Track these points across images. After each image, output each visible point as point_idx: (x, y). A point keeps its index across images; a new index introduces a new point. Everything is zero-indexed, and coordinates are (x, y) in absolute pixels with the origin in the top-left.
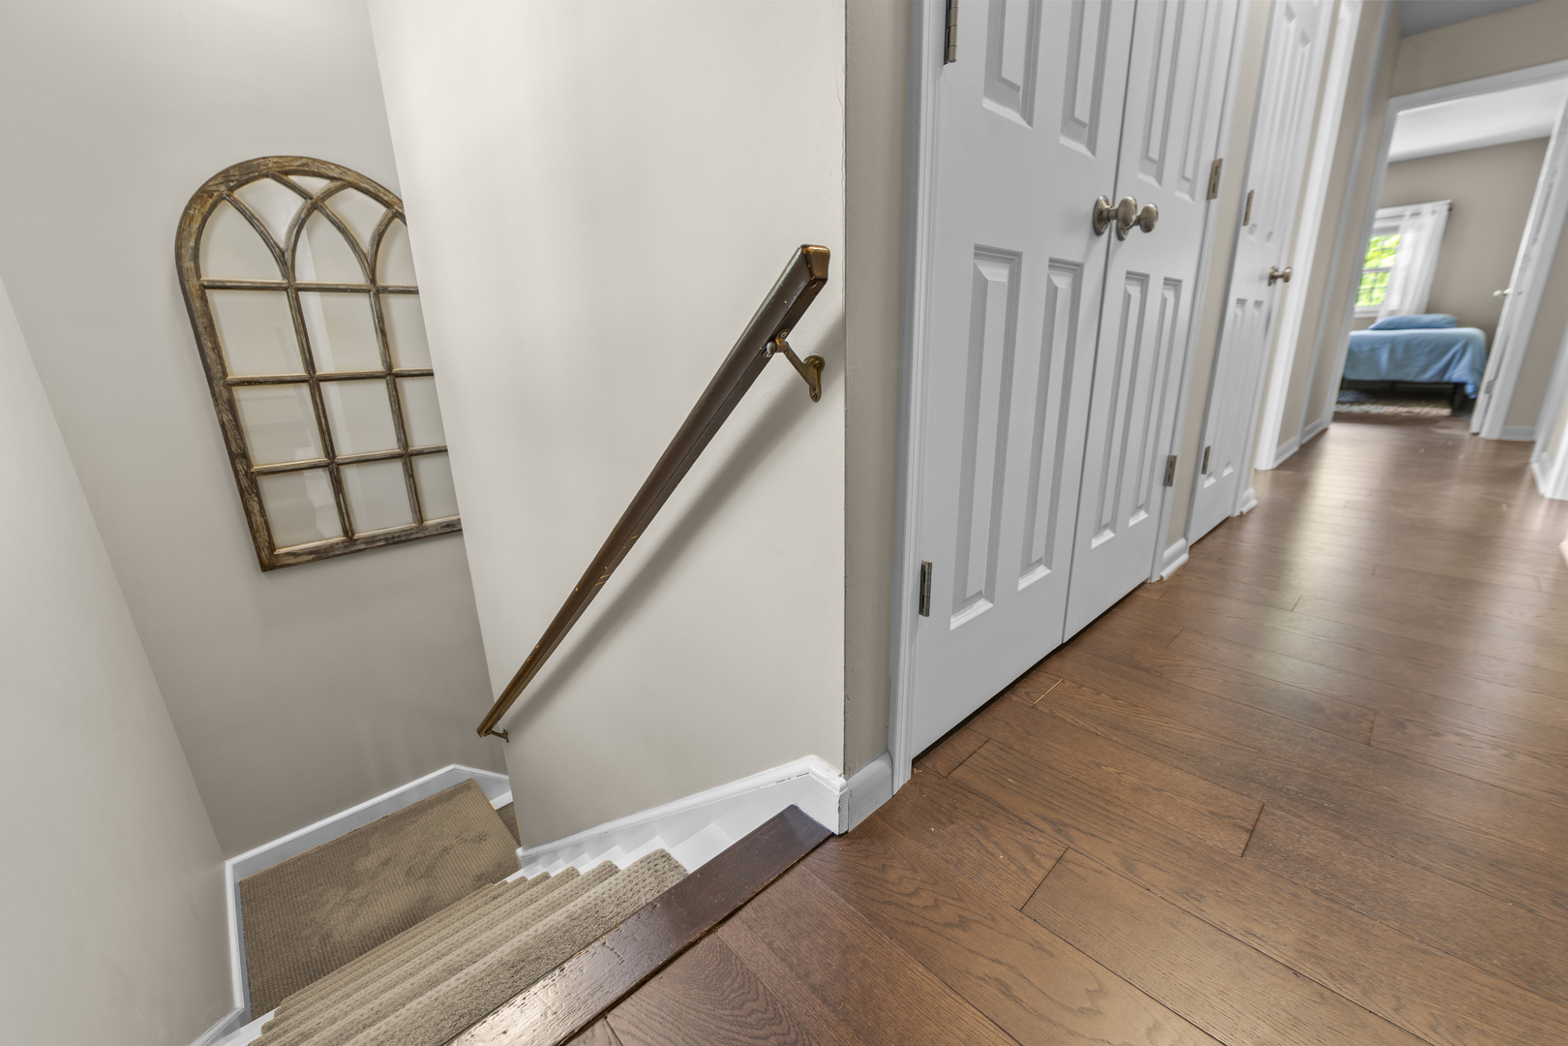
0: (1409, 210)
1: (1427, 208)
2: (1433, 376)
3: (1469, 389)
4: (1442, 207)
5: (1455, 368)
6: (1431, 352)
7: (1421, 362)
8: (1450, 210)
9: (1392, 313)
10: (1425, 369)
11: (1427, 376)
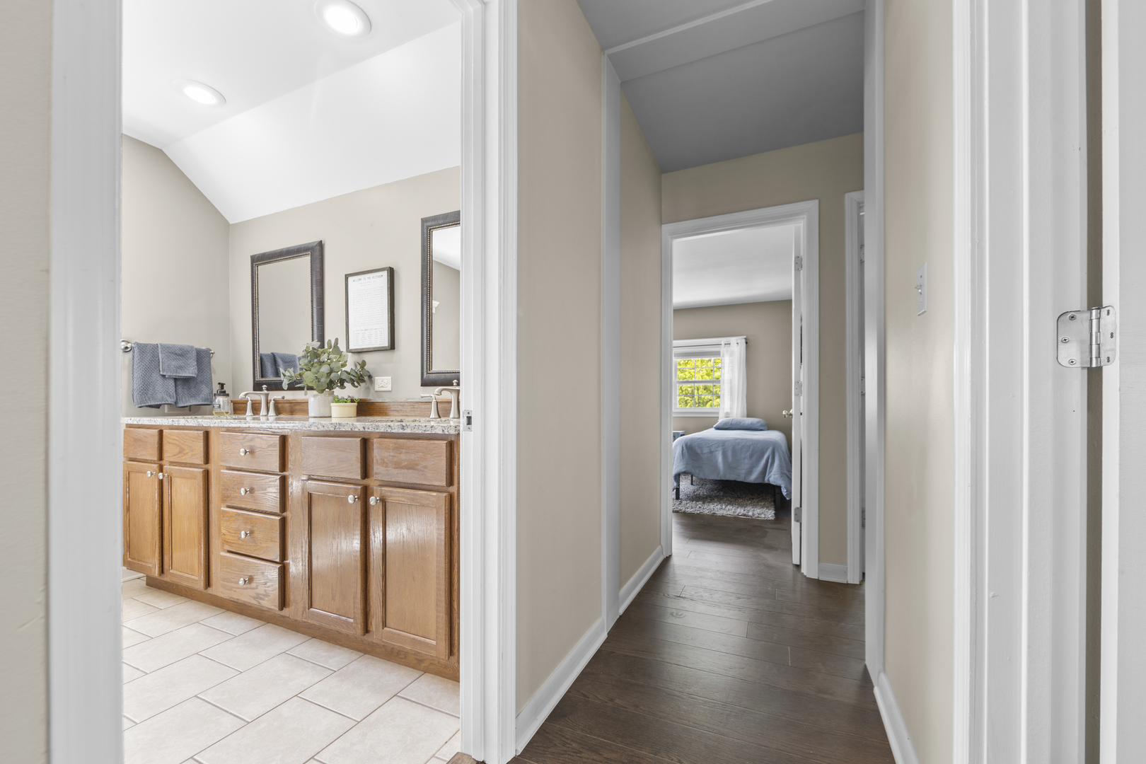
0: (723, 340)
1: (733, 340)
2: (756, 478)
3: (784, 492)
4: (741, 340)
5: (769, 473)
6: (751, 456)
7: (746, 465)
8: (746, 343)
9: (727, 415)
10: (750, 472)
11: (753, 478)
